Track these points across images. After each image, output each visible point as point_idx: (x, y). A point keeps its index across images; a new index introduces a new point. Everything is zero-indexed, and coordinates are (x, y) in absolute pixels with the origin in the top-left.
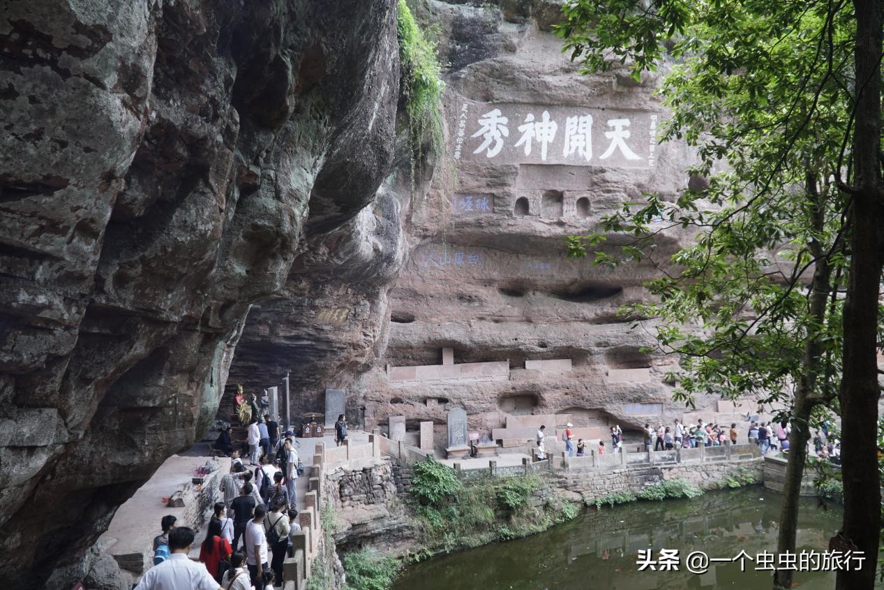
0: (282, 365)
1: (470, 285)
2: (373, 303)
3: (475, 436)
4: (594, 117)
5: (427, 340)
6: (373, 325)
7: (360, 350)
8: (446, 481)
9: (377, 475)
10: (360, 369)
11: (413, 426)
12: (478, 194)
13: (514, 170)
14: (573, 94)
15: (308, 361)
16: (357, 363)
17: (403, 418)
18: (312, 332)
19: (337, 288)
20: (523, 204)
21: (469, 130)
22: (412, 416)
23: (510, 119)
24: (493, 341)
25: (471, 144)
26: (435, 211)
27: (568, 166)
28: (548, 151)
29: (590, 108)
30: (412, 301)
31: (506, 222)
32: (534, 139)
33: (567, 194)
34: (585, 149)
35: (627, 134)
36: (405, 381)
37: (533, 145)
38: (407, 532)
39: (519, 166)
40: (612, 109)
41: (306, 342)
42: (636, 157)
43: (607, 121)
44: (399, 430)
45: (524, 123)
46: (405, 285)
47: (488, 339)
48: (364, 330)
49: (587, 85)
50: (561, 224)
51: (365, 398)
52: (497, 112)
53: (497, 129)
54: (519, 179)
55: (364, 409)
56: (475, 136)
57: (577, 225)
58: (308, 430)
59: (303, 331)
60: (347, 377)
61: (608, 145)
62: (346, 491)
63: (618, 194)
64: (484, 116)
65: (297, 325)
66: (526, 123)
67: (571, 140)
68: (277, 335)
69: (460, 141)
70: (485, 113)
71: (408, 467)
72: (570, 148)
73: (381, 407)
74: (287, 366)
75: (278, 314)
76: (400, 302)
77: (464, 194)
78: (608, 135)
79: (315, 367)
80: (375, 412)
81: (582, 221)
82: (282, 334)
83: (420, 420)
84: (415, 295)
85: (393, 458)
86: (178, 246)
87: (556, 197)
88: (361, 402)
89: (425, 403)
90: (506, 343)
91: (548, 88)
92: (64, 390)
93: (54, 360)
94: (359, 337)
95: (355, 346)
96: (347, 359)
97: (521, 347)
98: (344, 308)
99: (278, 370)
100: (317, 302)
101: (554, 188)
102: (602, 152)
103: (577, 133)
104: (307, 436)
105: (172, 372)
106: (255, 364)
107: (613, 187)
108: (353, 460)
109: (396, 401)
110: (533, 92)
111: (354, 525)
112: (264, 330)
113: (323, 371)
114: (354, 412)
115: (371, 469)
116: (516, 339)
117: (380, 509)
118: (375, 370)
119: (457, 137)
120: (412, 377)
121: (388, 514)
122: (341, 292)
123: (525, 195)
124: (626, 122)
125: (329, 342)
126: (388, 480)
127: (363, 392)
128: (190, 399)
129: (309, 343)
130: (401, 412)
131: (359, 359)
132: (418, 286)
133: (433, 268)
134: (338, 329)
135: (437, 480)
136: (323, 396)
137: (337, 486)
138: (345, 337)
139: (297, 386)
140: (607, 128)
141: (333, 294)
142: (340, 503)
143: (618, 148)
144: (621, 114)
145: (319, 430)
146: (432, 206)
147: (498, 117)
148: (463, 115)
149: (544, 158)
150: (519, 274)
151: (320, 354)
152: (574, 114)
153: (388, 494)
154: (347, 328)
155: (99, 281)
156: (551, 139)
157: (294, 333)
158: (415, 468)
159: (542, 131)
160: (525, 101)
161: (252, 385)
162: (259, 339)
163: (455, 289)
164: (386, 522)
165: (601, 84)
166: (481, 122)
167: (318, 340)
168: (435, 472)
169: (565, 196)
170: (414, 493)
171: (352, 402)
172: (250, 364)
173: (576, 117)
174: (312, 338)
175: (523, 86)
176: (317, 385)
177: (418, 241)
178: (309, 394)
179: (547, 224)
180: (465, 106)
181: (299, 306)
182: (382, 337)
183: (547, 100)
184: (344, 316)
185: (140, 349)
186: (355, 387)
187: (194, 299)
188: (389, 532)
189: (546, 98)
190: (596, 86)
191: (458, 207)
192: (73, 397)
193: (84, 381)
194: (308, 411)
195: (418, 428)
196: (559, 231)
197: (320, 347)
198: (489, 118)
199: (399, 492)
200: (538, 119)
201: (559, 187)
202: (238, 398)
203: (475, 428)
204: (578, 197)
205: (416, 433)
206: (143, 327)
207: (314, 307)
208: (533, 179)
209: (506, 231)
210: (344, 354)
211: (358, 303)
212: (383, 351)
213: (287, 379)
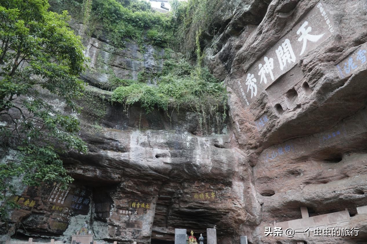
1: (293, 164)
2: (232, 188)
4: (289, 38)
5: (283, 203)
6: (235, 198)
7: (236, 212)
12: (262, 115)
13: (264, 95)
14: (267, 40)
20: (279, 107)
21: (245, 90)
23: (254, 73)
24: (318, 196)
25: (248, 95)
26: (249, 134)
27: (287, 73)
28: (273, 74)
29: (284, 36)
30: (270, 183)
31: (276, 122)
32: (266, 74)
33: (296, 88)
34: (291, 58)
35: (310, 29)
37: (266, 77)
39: (265, 92)
40: (295, 25)
42: (321, 36)
43: (296, 33)
45: (259, 70)
47: (313, 195)
48: (233, 202)
49: (271, 30)
50: (299, 106)
52: (249, 75)
53: (252, 81)
54: (270, 97)
56: (248, 91)
57: (307, 101)
61: (302, 44)
63: (316, 67)
64: (246, 80)
65: (187, 202)
66: (260, 70)
67: (282, 60)
69: (245, 97)
70: (246, 79)
72: (283, 63)
76: (265, 185)
77: (258, 119)
78: (300, 40)
81: (309, 97)
82: (182, 206)
84: (269, 179)
87: (292, 93)
90: (328, 196)
91: (256, 48)
96: (234, 218)
97: (341, 197)
98: (210, 192)
101: (289, 89)
102: (300, 51)
103: (284, 53)
107: (311, 65)
109: (278, 243)
110: (253, 55)
112: (177, 206)
116: (335, 192)
119: (243, 97)
123: (277, 103)
124: (306, 23)
129: (203, 210)
131: (240, 218)
132: (268, 174)
133: (271, 162)
140: (298, 36)
143: (308, 41)
144: (300, 23)
146: (246, 132)
147: (250, 76)
148: (240, 86)
149: (273, 79)
150: (320, 147)
152: (278, 46)
154: (220, 201)
156: (272, 68)
159: (268, 67)
160: (254, 61)
162: (176, 209)
163: (285, 169)
165: (275, 23)
166: (246, 84)
169: (296, 89)
173: (280, 46)
174: (202, 208)
175: (249, 57)
179: (293, 111)
180: (239, 82)
183: (260, 53)
184: (213, 196)
189: (258, 52)
190: (275, 26)
191: (259, 127)
196: (299, 110)
197: (212, 212)
198: (248, 80)
200: (264, 63)
201: (290, 87)
204: (302, 85)
208: (277, 92)
209: (278, 127)
210: (230, 215)
211: (221, 189)
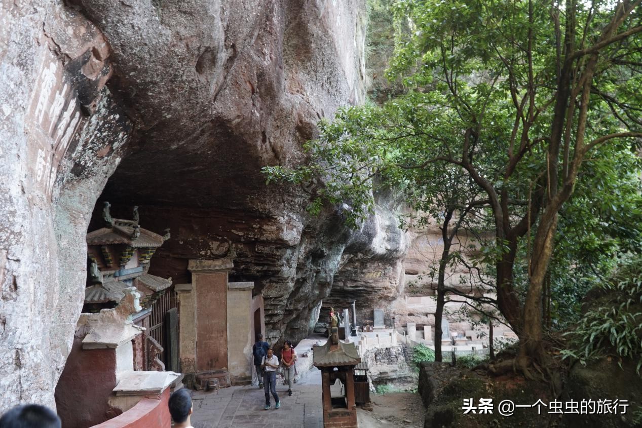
0: (351, 298)
2: (394, 267)
3: (455, 334)
5: (425, 284)
6: (394, 278)
7: (389, 290)
8: (429, 356)
9: (393, 351)
10: (390, 299)
11: (420, 328)
15: (364, 296)
16: (388, 297)
17: (415, 324)
18: (364, 284)
19: (373, 263)
22: (420, 323)
30: (416, 264)
36: (415, 305)
38: (409, 379)
41: (361, 288)
44: (412, 330)
46: (412, 257)
48: (390, 281)
51: (394, 313)
55: (394, 318)
58: (365, 329)
59: (358, 284)
60: (384, 303)
62: (378, 358)
65: (356, 281)
68: (347, 286)
71: (411, 348)
73: (403, 318)
74: (354, 298)
75: (346, 277)
76: (410, 265)
79: (367, 300)
80: (399, 320)
82: (349, 285)
83: (424, 325)
84: (418, 261)
85: (403, 343)
86: (301, 296)
88: (392, 315)
89: (427, 316)
92: (280, 326)
93: (279, 320)
94: (387, 284)
95: (386, 288)
96: (383, 295)
98: (378, 271)
99: (350, 300)
100: (364, 271)
104: (365, 331)
105: (301, 319)
106: (338, 298)
108: (381, 344)
109: (410, 315)
111: (381, 373)
112: (341, 284)
113: (372, 301)
114: (389, 320)
115: (390, 348)
117: (395, 367)
118: (399, 299)
120: (419, 302)
121: (398, 369)
122: (375, 265)
125: (372, 287)
126: (399, 354)
127: (393, 310)
128: (306, 326)
130: (413, 320)
131: (389, 295)
132: (419, 257)
133: (427, 247)
134: (376, 281)
135: (425, 355)
136: (373, 312)
137: (374, 355)
138: (380, 285)
139: (359, 307)
141: (371, 267)
142: (375, 363)
145: (371, 329)
151: (369, 293)
153: (399, 361)
154: (381, 281)
155: (287, 305)
157: (354, 285)
158: (414, 349)
161: (338, 307)
162: (338, 288)
164: (398, 373)
167: (366, 287)
168: (423, 351)
170: (414, 361)
171: (388, 315)
172: (336, 298)
174: (364, 286)
176: (369, 307)
177: (417, 235)
178: (366, 311)
181: (356, 273)
182: (400, 283)
184: (379, 275)
185: (294, 316)
186: (388, 308)
187: (306, 303)
188: (400, 378)
192: (282, 327)
193: (284, 324)
194: (366, 319)
195: (423, 329)
197: (368, 290)
199: (406, 360)
202: (332, 314)
203: (456, 330)
205: (422, 331)
206: (295, 312)
207: (363, 273)
210: (381, 292)
211: (386, 268)
212: (402, 290)
213: (354, 305)
